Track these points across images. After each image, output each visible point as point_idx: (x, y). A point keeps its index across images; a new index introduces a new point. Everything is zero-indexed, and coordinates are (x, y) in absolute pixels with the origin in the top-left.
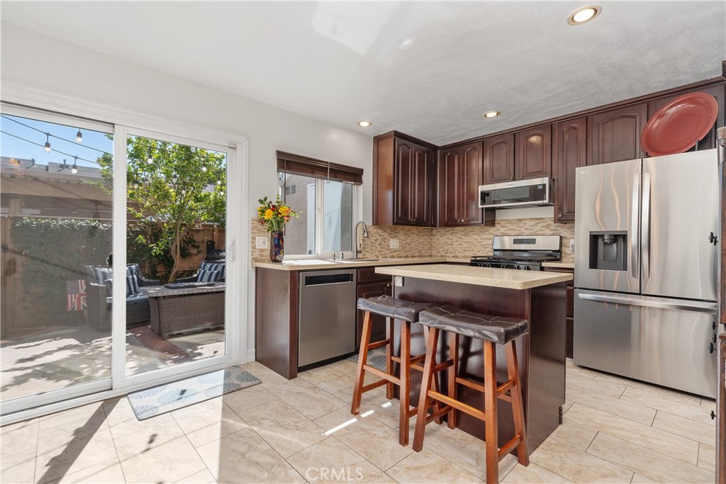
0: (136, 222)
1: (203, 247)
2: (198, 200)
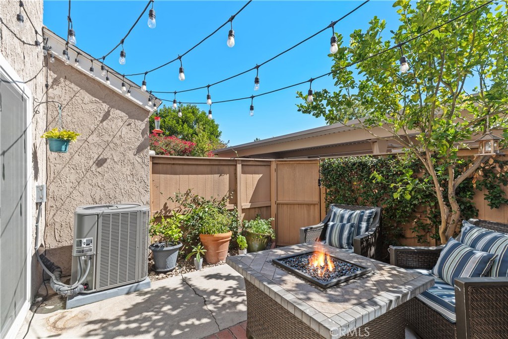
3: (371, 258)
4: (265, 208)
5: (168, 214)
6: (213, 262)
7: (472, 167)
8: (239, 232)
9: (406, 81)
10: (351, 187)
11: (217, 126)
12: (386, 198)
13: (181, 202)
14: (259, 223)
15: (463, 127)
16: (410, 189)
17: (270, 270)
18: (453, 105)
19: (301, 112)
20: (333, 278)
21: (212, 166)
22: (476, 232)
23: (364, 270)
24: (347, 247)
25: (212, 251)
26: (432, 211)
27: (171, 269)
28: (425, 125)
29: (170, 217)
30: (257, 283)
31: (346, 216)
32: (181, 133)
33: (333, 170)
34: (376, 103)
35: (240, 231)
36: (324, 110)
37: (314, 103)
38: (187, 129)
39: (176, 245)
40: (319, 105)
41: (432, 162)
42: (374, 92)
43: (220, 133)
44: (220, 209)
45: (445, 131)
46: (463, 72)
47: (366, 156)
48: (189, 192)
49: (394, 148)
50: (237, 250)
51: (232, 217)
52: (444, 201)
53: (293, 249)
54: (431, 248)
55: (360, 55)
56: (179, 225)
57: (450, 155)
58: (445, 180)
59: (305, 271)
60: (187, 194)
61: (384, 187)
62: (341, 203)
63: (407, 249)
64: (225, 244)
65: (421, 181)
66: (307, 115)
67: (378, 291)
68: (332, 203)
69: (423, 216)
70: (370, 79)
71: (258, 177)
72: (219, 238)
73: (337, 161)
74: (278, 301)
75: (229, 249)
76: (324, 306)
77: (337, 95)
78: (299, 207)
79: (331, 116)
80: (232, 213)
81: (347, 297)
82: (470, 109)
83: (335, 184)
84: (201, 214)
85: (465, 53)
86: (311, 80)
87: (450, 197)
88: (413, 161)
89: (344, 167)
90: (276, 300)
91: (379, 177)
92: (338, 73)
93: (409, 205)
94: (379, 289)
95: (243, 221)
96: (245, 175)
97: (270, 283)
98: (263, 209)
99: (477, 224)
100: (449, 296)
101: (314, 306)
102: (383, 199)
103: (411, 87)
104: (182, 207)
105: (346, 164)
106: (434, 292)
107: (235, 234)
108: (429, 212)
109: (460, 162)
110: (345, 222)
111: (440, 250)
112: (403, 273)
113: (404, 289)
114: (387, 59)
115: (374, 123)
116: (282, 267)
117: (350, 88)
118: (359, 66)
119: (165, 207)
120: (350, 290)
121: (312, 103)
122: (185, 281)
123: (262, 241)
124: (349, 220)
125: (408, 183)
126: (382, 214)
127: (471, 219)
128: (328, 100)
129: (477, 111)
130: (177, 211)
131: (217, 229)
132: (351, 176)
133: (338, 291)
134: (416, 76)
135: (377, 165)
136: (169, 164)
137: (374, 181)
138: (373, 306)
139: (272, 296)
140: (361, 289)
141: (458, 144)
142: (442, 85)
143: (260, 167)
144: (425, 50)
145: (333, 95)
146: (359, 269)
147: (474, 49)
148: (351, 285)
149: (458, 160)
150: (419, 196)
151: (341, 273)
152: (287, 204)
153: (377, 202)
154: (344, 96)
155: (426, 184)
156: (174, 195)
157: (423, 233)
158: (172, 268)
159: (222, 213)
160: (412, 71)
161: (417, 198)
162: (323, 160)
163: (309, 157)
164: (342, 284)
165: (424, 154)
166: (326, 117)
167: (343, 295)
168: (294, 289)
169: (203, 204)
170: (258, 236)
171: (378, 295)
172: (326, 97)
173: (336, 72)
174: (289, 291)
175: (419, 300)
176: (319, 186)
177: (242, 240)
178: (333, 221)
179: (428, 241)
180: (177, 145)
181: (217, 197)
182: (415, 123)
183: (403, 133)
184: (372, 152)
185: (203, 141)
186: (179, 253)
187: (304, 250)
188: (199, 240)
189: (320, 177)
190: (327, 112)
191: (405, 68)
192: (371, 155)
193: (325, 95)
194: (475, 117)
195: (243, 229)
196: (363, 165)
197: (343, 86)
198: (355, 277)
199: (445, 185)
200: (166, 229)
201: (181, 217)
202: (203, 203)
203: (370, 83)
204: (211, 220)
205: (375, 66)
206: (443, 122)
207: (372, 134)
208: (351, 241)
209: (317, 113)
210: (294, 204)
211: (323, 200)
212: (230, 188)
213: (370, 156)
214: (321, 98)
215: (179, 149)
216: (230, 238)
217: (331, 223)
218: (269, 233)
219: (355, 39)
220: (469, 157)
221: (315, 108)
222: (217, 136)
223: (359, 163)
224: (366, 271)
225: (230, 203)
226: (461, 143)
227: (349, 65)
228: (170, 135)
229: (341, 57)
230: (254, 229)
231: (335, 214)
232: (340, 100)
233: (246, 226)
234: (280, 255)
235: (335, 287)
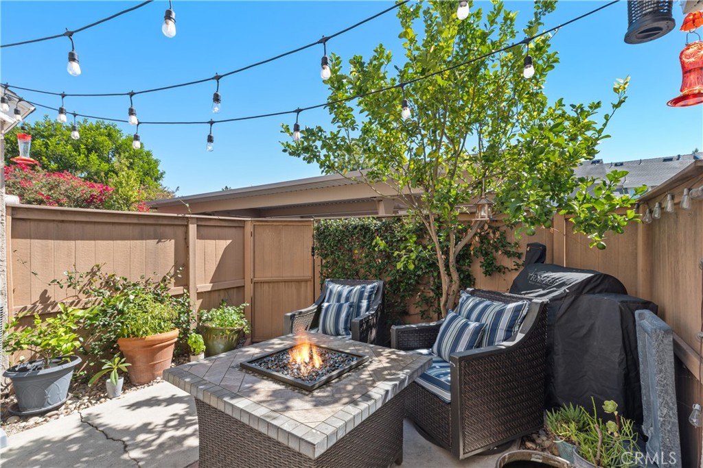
3: (372, 343)
4: (235, 290)
5: (49, 309)
6: (143, 381)
7: (471, 233)
8: (192, 329)
9: (410, 130)
10: (352, 256)
11: (156, 162)
12: (390, 269)
13: (78, 288)
14: (224, 313)
15: (463, 188)
16: (414, 257)
17: (236, 379)
18: (456, 163)
19: (287, 153)
20: (323, 374)
21: (144, 227)
22: (471, 302)
23: (361, 359)
24: (344, 333)
25: (141, 363)
26: (434, 282)
27: (56, 405)
28: (429, 184)
29: (54, 315)
30: (213, 402)
31: (345, 294)
32: (83, 168)
33: (330, 235)
34: (378, 153)
35: (193, 326)
36: (318, 154)
37: (306, 144)
38: (97, 162)
39: (66, 362)
40: (311, 146)
41: (434, 227)
42: (378, 138)
43: (162, 174)
44: (158, 295)
45: (447, 193)
46: (464, 128)
47: (369, 218)
48: (96, 269)
49: (401, 209)
50: (189, 357)
51: (179, 307)
52: (445, 270)
53: (273, 344)
54: (432, 324)
55: (360, 88)
56: (74, 327)
57: (451, 219)
58: (447, 247)
59: (286, 372)
60: (93, 273)
61: (389, 256)
62: (339, 278)
63: (408, 328)
64: (166, 349)
65: (425, 248)
66: (294, 158)
67: (374, 382)
68: (328, 278)
69: (427, 288)
70: (373, 121)
71: (224, 244)
72: (154, 341)
73: (335, 222)
74: (245, 420)
75: (174, 356)
76: (308, 415)
77: (334, 137)
78: (285, 286)
79: (327, 163)
80: (180, 300)
81: (337, 396)
82: (470, 170)
83: (332, 253)
84: (120, 306)
85: (466, 108)
86: (298, 111)
87: (451, 266)
88: (418, 225)
89: (344, 231)
90: (242, 420)
91: (382, 244)
92: (336, 108)
93: (413, 276)
94: (376, 380)
95: (199, 311)
96: (203, 241)
97: (234, 396)
98: (232, 290)
99: (472, 294)
100: (445, 374)
101: (295, 418)
102: (387, 270)
103: (416, 138)
104: (82, 296)
105: (346, 227)
106: (432, 373)
107: (185, 333)
108: (432, 283)
109: (460, 227)
110: (343, 301)
111: (440, 325)
112: (402, 356)
113: (402, 375)
114: (391, 100)
115: (378, 177)
116: (254, 371)
117: (350, 129)
118: (360, 103)
119: (44, 298)
120: (342, 386)
121: (303, 143)
122: (86, 422)
123: (229, 338)
124: (347, 299)
125: (412, 251)
126: (386, 289)
127: (468, 289)
128: (323, 141)
129: (476, 173)
130: (71, 304)
131: (151, 328)
132: (351, 242)
133: (328, 391)
134: (420, 125)
135: (381, 229)
136: (54, 221)
137: (376, 249)
138: (367, 401)
139: (236, 416)
140: (356, 383)
141: (459, 208)
142: (444, 139)
143: (227, 229)
144: (428, 97)
145: (330, 136)
146: (355, 359)
147: (474, 105)
148: (344, 381)
149: (458, 225)
150: (423, 266)
151: (334, 368)
152: (268, 282)
153: (380, 274)
154: (343, 139)
155: (429, 251)
156: (63, 276)
157: (426, 308)
158: (59, 403)
159: (162, 302)
160: (416, 119)
161: (421, 268)
162: (318, 221)
163: (302, 217)
164: (333, 381)
165: (427, 217)
166: (321, 164)
167: (333, 395)
168: (269, 399)
169: (124, 289)
170: (223, 331)
171: (374, 387)
172: (320, 137)
173: (333, 105)
174: (260, 403)
175: (418, 385)
176: (313, 255)
177: (197, 340)
178: (328, 301)
179: (431, 316)
180: (74, 188)
181: (152, 276)
182: (418, 181)
183: (408, 192)
184: (377, 213)
185: (127, 184)
186: (74, 375)
187: (287, 343)
188: (117, 349)
189: (314, 245)
190: (323, 158)
191: (406, 114)
192: (375, 216)
193: (319, 134)
194: (474, 179)
195: (198, 324)
196: (365, 229)
197: (342, 125)
198: (350, 369)
199: (446, 253)
200: (46, 336)
201: (80, 313)
202: (125, 287)
203: (374, 126)
204: (139, 314)
205: (378, 106)
206: (446, 182)
207: (376, 191)
208: (349, 325)
209: (309, 157)
210: (278, 282)
211: (317, 275)
212: (176, 262)
213: (373, 218)
214: (314, 138)
215: (79, 195)
216: (176, 339)
217: (325, 305)
218: (241, 325)
219: (355, 67)
220: (469, 222)
221: (306, 149)
222: (157, 179)
223: (362, 226)
224: (363, 360)
225: (176, 285)
226: (462, 207)
227: (349, 99)
228: (59, 171)
229: (339, 86)
230: (218, 322)
231: (331, 292)
232: (338, 143)
233: (204, 318)
234: (253, 354)
235: (324, 386)
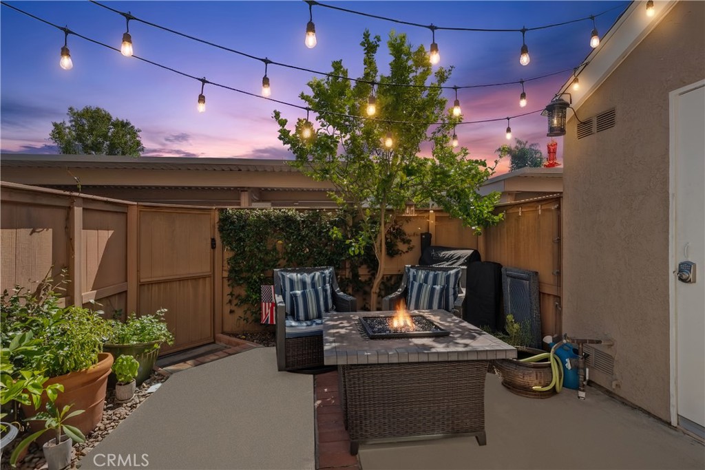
0: (334, 209)
1: (416, 242)
2: (409, 172)
4: (117, 297)
10: (275, 247)
71: (106, 235)
96: (88, 231)
98: (114, 298)
101: (480, 345)
132: (275, 233)
143: (109, 216)
152: (159, 283)
176: (214, 248)
189: (214, 236)
210: (171, 281)
211: (217, 270)
212: (54, 262)
218: (165, 336)
